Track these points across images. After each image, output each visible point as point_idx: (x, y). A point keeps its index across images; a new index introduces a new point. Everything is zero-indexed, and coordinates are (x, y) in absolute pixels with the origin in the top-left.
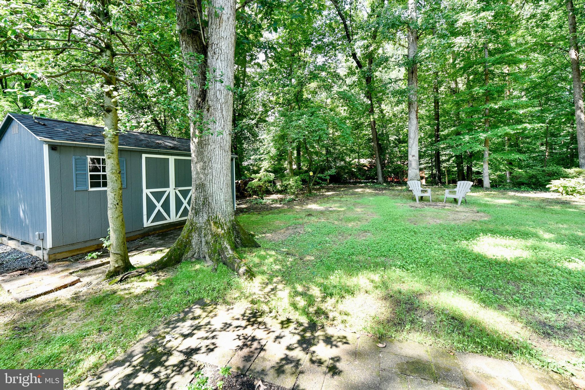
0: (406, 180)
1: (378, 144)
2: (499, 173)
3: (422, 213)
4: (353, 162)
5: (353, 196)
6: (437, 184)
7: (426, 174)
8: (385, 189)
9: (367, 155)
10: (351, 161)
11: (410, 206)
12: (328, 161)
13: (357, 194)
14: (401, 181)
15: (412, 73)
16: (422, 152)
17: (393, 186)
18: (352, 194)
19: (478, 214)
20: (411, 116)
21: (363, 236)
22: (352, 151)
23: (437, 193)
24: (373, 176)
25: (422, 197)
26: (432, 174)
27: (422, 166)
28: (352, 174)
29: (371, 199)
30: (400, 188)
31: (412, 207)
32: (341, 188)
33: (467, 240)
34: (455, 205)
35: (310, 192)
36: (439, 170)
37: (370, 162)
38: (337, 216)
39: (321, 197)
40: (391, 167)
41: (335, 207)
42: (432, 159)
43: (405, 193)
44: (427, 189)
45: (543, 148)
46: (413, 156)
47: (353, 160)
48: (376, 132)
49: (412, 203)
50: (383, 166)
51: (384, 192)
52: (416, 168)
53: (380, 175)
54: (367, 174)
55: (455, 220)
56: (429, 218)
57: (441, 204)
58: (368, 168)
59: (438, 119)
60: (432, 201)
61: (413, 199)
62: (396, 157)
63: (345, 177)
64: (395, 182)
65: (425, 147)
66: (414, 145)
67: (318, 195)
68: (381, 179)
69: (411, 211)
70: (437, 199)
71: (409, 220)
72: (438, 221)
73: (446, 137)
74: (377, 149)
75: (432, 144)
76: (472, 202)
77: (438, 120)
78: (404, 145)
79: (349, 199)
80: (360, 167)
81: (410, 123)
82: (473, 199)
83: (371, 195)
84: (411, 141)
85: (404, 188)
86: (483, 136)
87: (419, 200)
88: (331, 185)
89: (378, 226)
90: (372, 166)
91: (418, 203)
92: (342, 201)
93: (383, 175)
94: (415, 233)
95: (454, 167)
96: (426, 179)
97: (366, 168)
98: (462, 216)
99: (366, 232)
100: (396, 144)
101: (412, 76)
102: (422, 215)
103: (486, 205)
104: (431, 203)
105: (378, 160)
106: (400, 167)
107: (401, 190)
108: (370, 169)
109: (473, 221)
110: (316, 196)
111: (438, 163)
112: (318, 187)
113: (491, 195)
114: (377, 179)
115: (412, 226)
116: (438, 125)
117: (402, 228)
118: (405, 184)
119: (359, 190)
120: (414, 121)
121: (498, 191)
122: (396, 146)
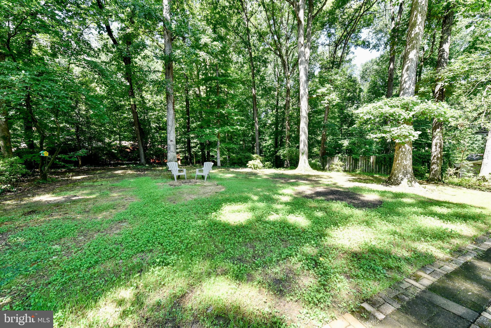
0: (166, 161)
1: (140, 128)
2: (224, 157)
3: (180, 190)
4: (113, 143)
5: (111, 179)
6: (189, 165)
7: (181, 156)
8: (147, 170)
9: (128, 138)
10: (111, 142)
11: (169, 185)
12: (79, 141)
13: (116, 176)
14: (162, 162)
15: (169, 69)
16: (178, 139)
17: (154, 167)
18: (110, 177)
19: (218, 187)
20: (169, 107)
21: (117, 229)
22: (112, 132)
23: (190, 171)
24: (135, 157)
25: (179, 176)
26: (185, 157)
27: (178, 150)
28: (112, 156)
29: (132, 180)
30: (161, 168)
31: (171, 185)
32: (97, 170)
33: (215, 211)
34: (203, 181)
35: (44, 177)
36: (190, 154)
37: (132, 145)
38: (82, 207)
39: (64, 183)
40: (152, 150)
41: (82, 194)
42: (185, 145)
43: (165, 173)
44: (183, 168)
45: (241, 143)
46: (171, 141)
47: (113, 141)
48: (138, 117)
49: (171, 182)
50: (145, 149)
51: (146, 172)
52: (174, 151)
53: (142, 157)
54: (130, 156)
55: (204, 194)
56: (185, 194)
57: (194, 181)
58: (130, 150)
59: (188, 114)
60: (187, 179)
61: (172, 178)
62: (157, 141)
63: (103, 159)
64: (157, 163)
65: (180, 135)
66: (172, 132)
67: (60, 181)
68: (143, 161)
69: (170, 190)
70: (191, 176)
71: (169, 199)
72: (192, 196)
73: (194, 129)
74: (139, 132)
75: (185, 133)
76: (213, 177)
77: (189, 116)
78: (163, 131)
79: (105, 183)
80: (122, 149)
81: (168, 112)
82: (213, 175)
83: (132, 176)
84: (169, 128)
85: (164, 168)
86: (217, 131)
87: (177, 179)
88: (84, 167)
89: (137, 211)
90: (134, 149)
91: (176, 182)
92: (95, 186)
93: (145, 157)
94: (175, 212)
95: (199, 152)
96: (181, 160)
97: (128, 150)
98: (208, 189)
99: (122, 221)
100: (157, 130)
101: (169, 71)
102: (180, 193)
103: (221, 179)
104: (186, 180)
105: (140, 143)
106: (160, 150)
107: (162, 170)
108: (132, 151)
109: (216, 193)
110: (54, 182)
111: (189, 148)
112: (64, 170)
113: (222, 172)
114: (140, 160)
115: (172, 205)
116: (189, 119)
117: (162, 209)
118: (165, 164)
119: (119, 172)
120: (172, 112)
121: (225, 168)
122: (157, 132)
